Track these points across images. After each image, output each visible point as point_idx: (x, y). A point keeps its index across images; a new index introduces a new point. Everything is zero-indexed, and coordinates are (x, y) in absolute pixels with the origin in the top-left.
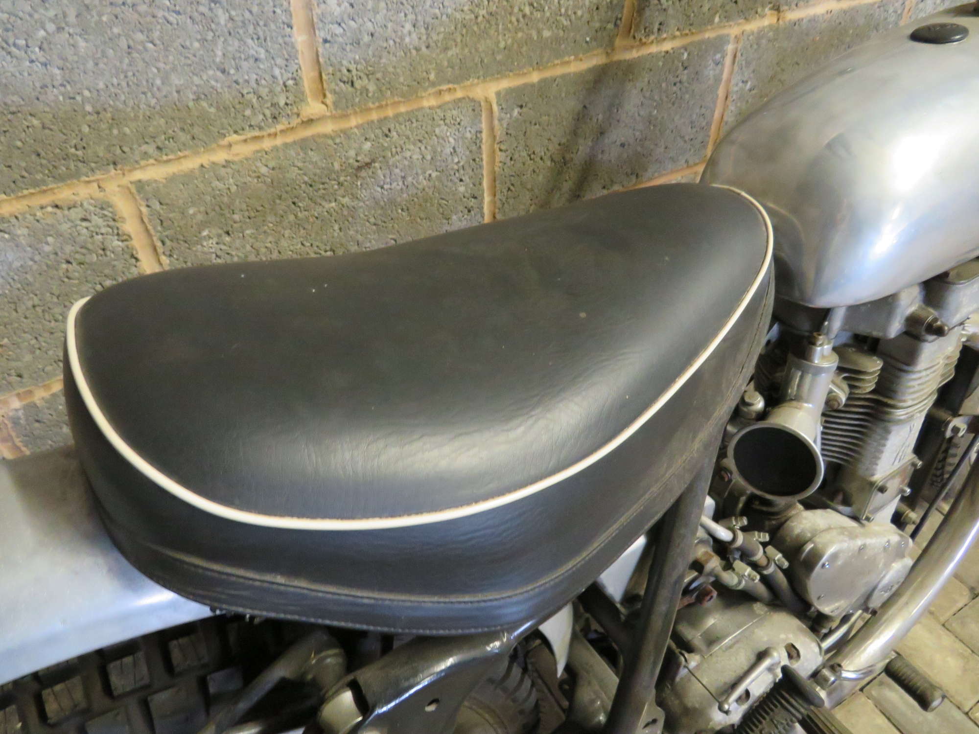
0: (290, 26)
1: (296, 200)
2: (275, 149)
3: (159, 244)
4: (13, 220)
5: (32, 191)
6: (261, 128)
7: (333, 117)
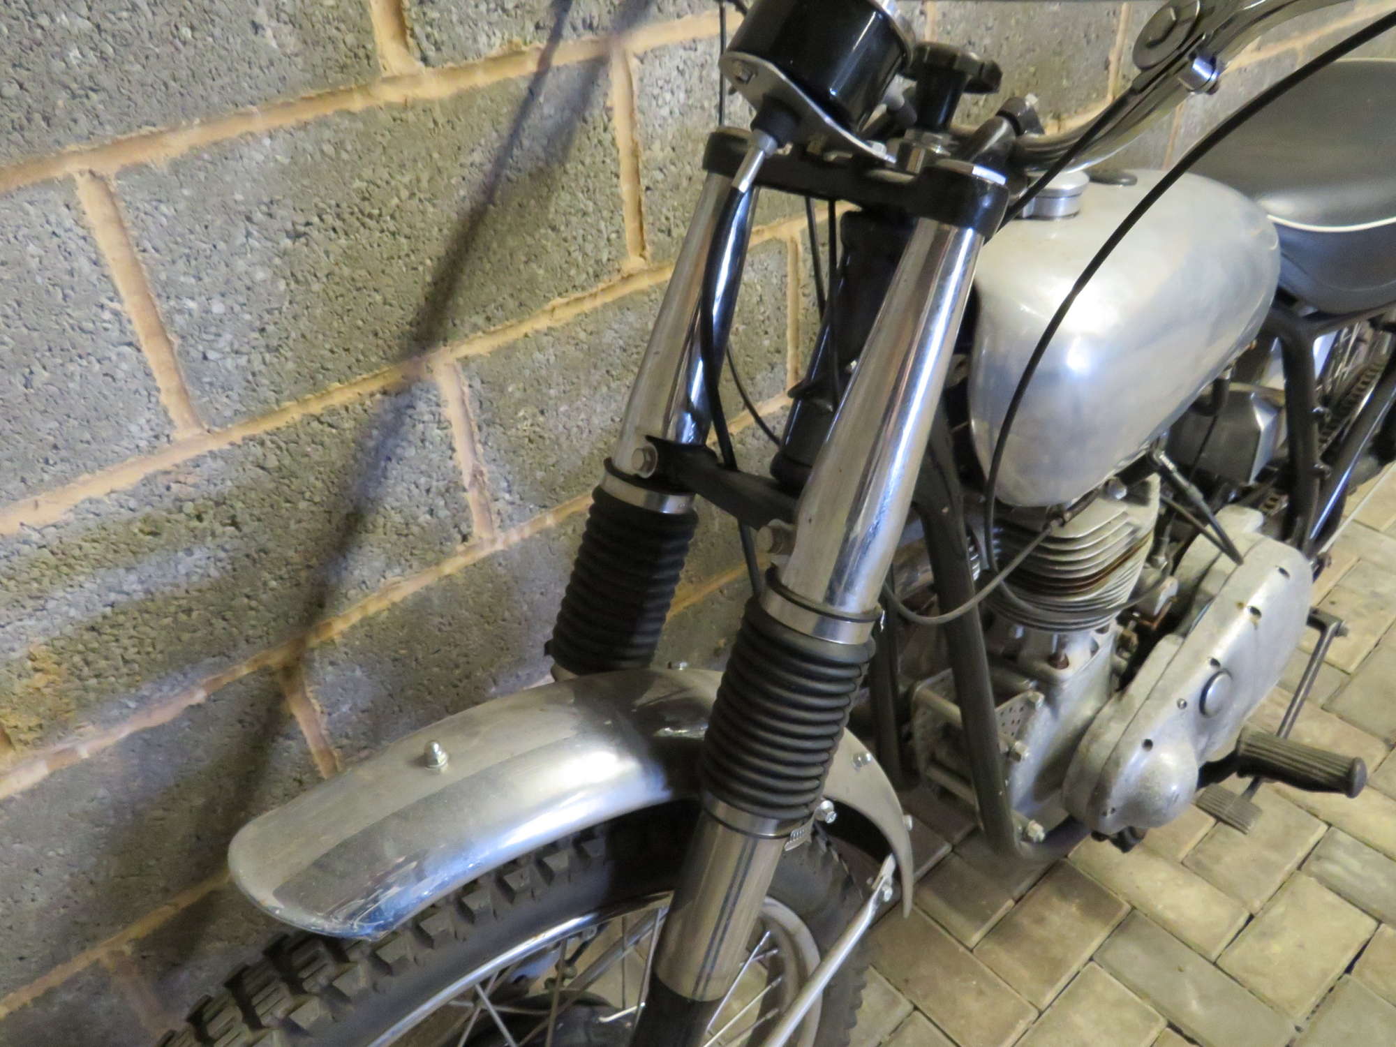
0: (617, 176)
1: (610, 368)
2: (595, 310)
3: (476, 429)
4: (343, 412)
5: (365, 376)
6: (583, 289)
7: (650, 272)
